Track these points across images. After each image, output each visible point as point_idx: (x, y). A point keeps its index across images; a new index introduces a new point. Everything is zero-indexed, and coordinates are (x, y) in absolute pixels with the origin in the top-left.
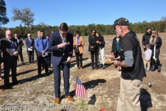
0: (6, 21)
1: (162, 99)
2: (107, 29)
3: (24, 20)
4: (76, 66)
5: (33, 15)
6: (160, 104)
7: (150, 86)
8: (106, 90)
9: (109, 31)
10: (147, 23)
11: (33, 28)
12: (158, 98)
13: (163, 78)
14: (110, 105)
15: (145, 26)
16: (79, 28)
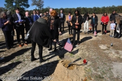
0: (28, 6)
1: (118, 53)
2: (89, 10)
3: (38, 5)
4: (68, 33)
5: (43, 2)
6: (116, 55)
7: (112, 46)
8: (86, 47)
9: (90, 12)
10: (115, 7)
11: (43, 10)
12: (115, 52)
13: (120, 41)
14: (87, 55)
15: (113, 8)
16: (71, 9)
